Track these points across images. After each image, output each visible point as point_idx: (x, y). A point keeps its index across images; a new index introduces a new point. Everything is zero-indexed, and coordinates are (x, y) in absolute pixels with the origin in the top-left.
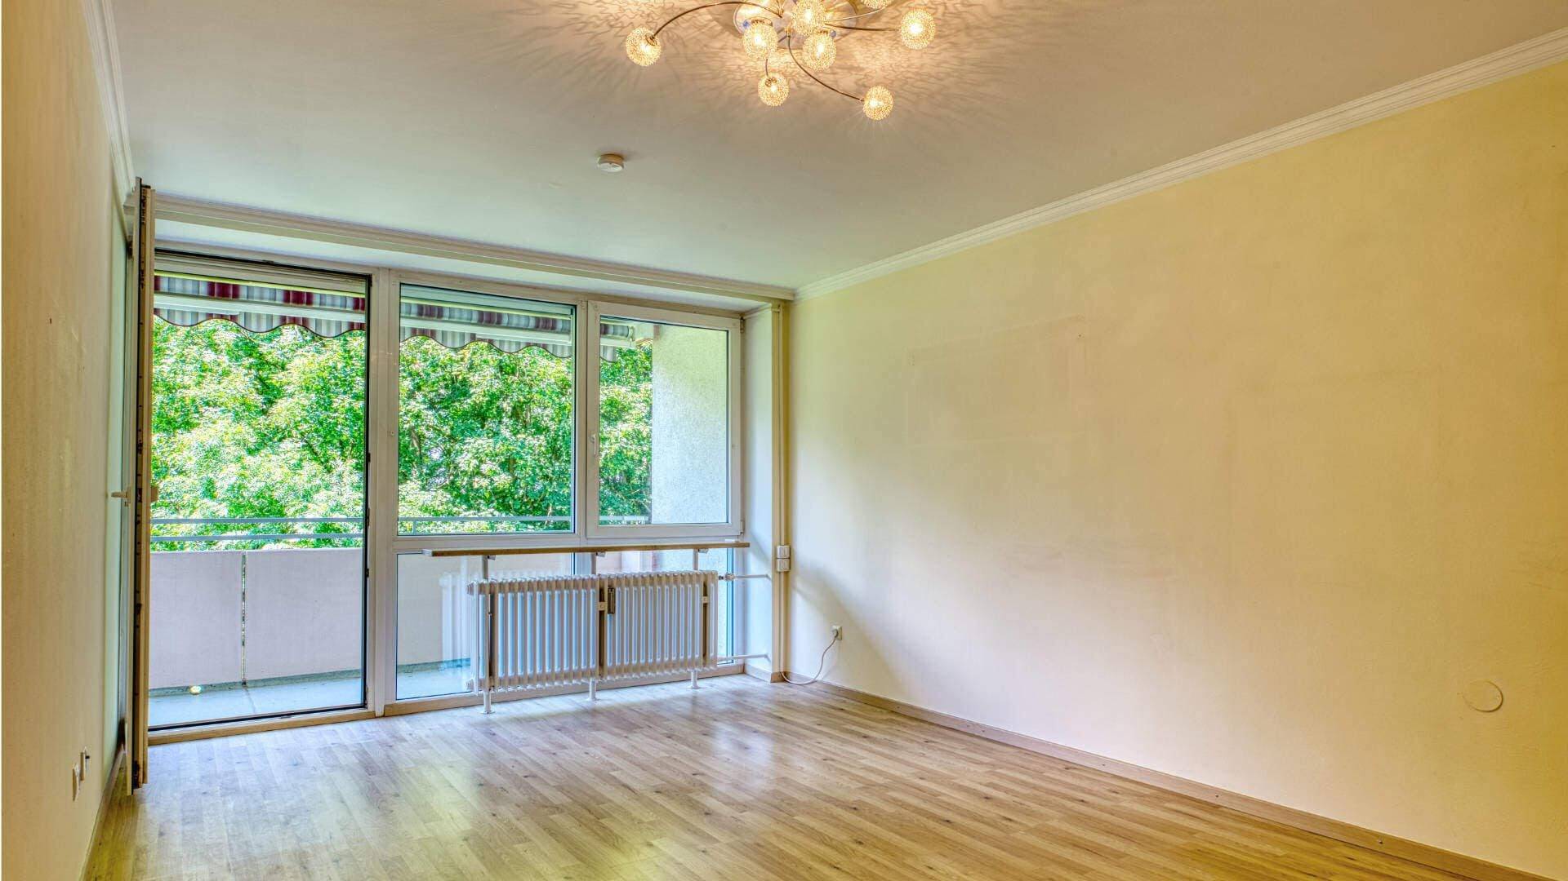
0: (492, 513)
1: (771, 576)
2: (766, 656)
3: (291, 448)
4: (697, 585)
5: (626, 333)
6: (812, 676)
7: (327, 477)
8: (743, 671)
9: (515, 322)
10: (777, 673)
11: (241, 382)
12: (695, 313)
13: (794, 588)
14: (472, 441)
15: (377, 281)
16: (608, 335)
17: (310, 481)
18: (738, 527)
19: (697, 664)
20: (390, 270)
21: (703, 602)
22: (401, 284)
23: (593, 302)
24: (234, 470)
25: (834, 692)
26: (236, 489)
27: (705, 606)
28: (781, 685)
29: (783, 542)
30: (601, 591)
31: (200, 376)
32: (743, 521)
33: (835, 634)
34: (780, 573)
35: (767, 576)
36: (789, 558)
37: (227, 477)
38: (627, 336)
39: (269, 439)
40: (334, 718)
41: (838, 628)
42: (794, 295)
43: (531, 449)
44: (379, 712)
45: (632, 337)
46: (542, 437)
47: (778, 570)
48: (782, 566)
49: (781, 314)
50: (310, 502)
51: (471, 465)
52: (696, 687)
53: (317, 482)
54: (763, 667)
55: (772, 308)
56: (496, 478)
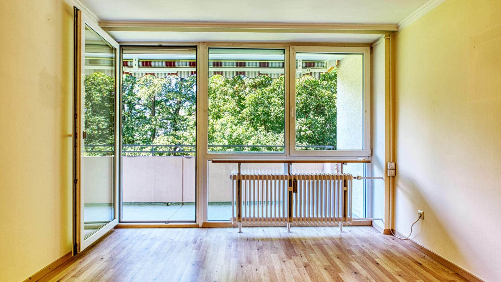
0: (306, 144)
1: (384, 178)
2: (382, 220)
3: (246, 123)
4: (340, 181)
5: (323, 65)
6: (407, 236)
7: (256, 132)
8: (371, 224)
9: (274, 65)
10: (387, 230)
11: (232, 104)
12: (345, 46)
13: (398, 186)
14: (300, 119)
15: (199, 48)
16: (315, 67)
17: (251, 133)
18: (369, 152)
19: (340, 220)
20: (204, 43)
21: (344, 190)
22: (209, 48)
23: (292, 46)
24: (229, 130)
25: (419, 249)
26: (230, 137)
27: (345, 192)
28: (389, 237)
29: (391, 161)
30: (290, 180)
31: (224, 103)
32: (372, 149)
33: (420, 216)
34: (390, 177)
35: (382, 178)
36: (395, 169)
37: (228, 132)
38: (324, 67)
39: (240, 121)
40: (184, 225)
41: (421, 212)
42: (398, 27)
43: (320, 122)
44: (201, 225)
45: (326, 67)
46: (323, 118)
47: (388, 175)
48: (391, 173)
49: (391, 40)
50: (249, 140)
51: (299, 128)
52: (342, 232)
53: (253, 133)
54: (381, 225)
55: (385, 36)
56: (307, 132)
